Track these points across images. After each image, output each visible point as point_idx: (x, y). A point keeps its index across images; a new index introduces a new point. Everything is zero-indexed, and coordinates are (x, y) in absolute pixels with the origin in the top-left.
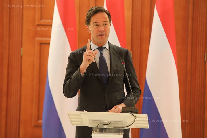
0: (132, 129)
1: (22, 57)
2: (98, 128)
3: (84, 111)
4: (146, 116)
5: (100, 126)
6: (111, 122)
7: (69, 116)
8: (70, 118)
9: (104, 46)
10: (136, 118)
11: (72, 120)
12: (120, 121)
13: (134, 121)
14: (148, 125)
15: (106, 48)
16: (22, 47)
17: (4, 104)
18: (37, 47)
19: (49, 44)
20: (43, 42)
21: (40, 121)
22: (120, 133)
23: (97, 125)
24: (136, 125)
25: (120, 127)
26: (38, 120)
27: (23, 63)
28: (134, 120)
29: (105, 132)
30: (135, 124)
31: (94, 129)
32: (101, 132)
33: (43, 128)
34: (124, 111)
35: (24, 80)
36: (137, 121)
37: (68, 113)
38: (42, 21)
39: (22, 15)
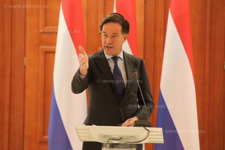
0: (146, 144)
1: (25, 67)
2: (108, 143)
3: (93, 125)
4: (160, 130)
5: (110, 141)
6: (123, 137)
7: (77, 131)
8: (78, 133)
9: (119, 56)
10: (149, 133)
11: (80, 135)
12: (132, 136)
13: (148, 136)
14: (163, 140)
15: (121, 58)
16: (25, 56)
17: (6, 119)
18: (41, 56)
19: (54, 52)
20: (48, 51)
21: (45, 137)
22: (132, 148)
23: (108, 140)
24: (150, 140)
25: (132, 143)
26: (44, 135)
27: (27, 73)
28: (147, 134)
29: (116, 147)
30: (149, 138)
31: (104, 145)
32: (112, 148)
33: (49, 144)
34: (136, 125)
35: (28, 92)
36: (150, 135)
37: (75, 128)
38: (47, 28)
39: (25, 21)
